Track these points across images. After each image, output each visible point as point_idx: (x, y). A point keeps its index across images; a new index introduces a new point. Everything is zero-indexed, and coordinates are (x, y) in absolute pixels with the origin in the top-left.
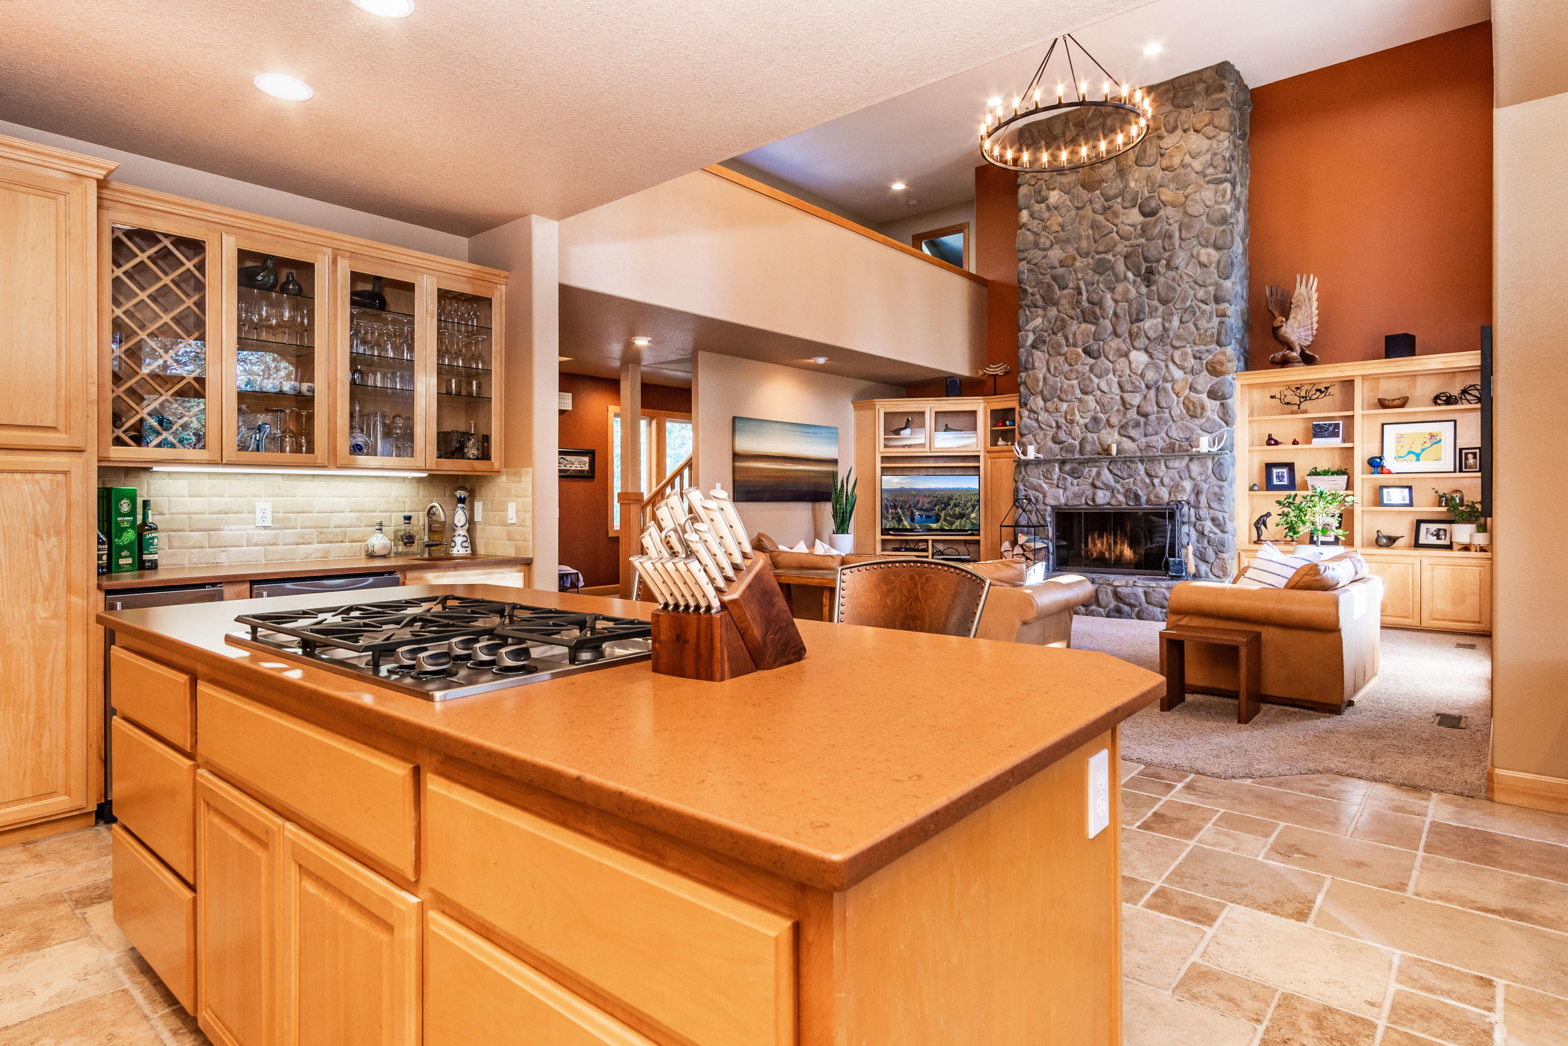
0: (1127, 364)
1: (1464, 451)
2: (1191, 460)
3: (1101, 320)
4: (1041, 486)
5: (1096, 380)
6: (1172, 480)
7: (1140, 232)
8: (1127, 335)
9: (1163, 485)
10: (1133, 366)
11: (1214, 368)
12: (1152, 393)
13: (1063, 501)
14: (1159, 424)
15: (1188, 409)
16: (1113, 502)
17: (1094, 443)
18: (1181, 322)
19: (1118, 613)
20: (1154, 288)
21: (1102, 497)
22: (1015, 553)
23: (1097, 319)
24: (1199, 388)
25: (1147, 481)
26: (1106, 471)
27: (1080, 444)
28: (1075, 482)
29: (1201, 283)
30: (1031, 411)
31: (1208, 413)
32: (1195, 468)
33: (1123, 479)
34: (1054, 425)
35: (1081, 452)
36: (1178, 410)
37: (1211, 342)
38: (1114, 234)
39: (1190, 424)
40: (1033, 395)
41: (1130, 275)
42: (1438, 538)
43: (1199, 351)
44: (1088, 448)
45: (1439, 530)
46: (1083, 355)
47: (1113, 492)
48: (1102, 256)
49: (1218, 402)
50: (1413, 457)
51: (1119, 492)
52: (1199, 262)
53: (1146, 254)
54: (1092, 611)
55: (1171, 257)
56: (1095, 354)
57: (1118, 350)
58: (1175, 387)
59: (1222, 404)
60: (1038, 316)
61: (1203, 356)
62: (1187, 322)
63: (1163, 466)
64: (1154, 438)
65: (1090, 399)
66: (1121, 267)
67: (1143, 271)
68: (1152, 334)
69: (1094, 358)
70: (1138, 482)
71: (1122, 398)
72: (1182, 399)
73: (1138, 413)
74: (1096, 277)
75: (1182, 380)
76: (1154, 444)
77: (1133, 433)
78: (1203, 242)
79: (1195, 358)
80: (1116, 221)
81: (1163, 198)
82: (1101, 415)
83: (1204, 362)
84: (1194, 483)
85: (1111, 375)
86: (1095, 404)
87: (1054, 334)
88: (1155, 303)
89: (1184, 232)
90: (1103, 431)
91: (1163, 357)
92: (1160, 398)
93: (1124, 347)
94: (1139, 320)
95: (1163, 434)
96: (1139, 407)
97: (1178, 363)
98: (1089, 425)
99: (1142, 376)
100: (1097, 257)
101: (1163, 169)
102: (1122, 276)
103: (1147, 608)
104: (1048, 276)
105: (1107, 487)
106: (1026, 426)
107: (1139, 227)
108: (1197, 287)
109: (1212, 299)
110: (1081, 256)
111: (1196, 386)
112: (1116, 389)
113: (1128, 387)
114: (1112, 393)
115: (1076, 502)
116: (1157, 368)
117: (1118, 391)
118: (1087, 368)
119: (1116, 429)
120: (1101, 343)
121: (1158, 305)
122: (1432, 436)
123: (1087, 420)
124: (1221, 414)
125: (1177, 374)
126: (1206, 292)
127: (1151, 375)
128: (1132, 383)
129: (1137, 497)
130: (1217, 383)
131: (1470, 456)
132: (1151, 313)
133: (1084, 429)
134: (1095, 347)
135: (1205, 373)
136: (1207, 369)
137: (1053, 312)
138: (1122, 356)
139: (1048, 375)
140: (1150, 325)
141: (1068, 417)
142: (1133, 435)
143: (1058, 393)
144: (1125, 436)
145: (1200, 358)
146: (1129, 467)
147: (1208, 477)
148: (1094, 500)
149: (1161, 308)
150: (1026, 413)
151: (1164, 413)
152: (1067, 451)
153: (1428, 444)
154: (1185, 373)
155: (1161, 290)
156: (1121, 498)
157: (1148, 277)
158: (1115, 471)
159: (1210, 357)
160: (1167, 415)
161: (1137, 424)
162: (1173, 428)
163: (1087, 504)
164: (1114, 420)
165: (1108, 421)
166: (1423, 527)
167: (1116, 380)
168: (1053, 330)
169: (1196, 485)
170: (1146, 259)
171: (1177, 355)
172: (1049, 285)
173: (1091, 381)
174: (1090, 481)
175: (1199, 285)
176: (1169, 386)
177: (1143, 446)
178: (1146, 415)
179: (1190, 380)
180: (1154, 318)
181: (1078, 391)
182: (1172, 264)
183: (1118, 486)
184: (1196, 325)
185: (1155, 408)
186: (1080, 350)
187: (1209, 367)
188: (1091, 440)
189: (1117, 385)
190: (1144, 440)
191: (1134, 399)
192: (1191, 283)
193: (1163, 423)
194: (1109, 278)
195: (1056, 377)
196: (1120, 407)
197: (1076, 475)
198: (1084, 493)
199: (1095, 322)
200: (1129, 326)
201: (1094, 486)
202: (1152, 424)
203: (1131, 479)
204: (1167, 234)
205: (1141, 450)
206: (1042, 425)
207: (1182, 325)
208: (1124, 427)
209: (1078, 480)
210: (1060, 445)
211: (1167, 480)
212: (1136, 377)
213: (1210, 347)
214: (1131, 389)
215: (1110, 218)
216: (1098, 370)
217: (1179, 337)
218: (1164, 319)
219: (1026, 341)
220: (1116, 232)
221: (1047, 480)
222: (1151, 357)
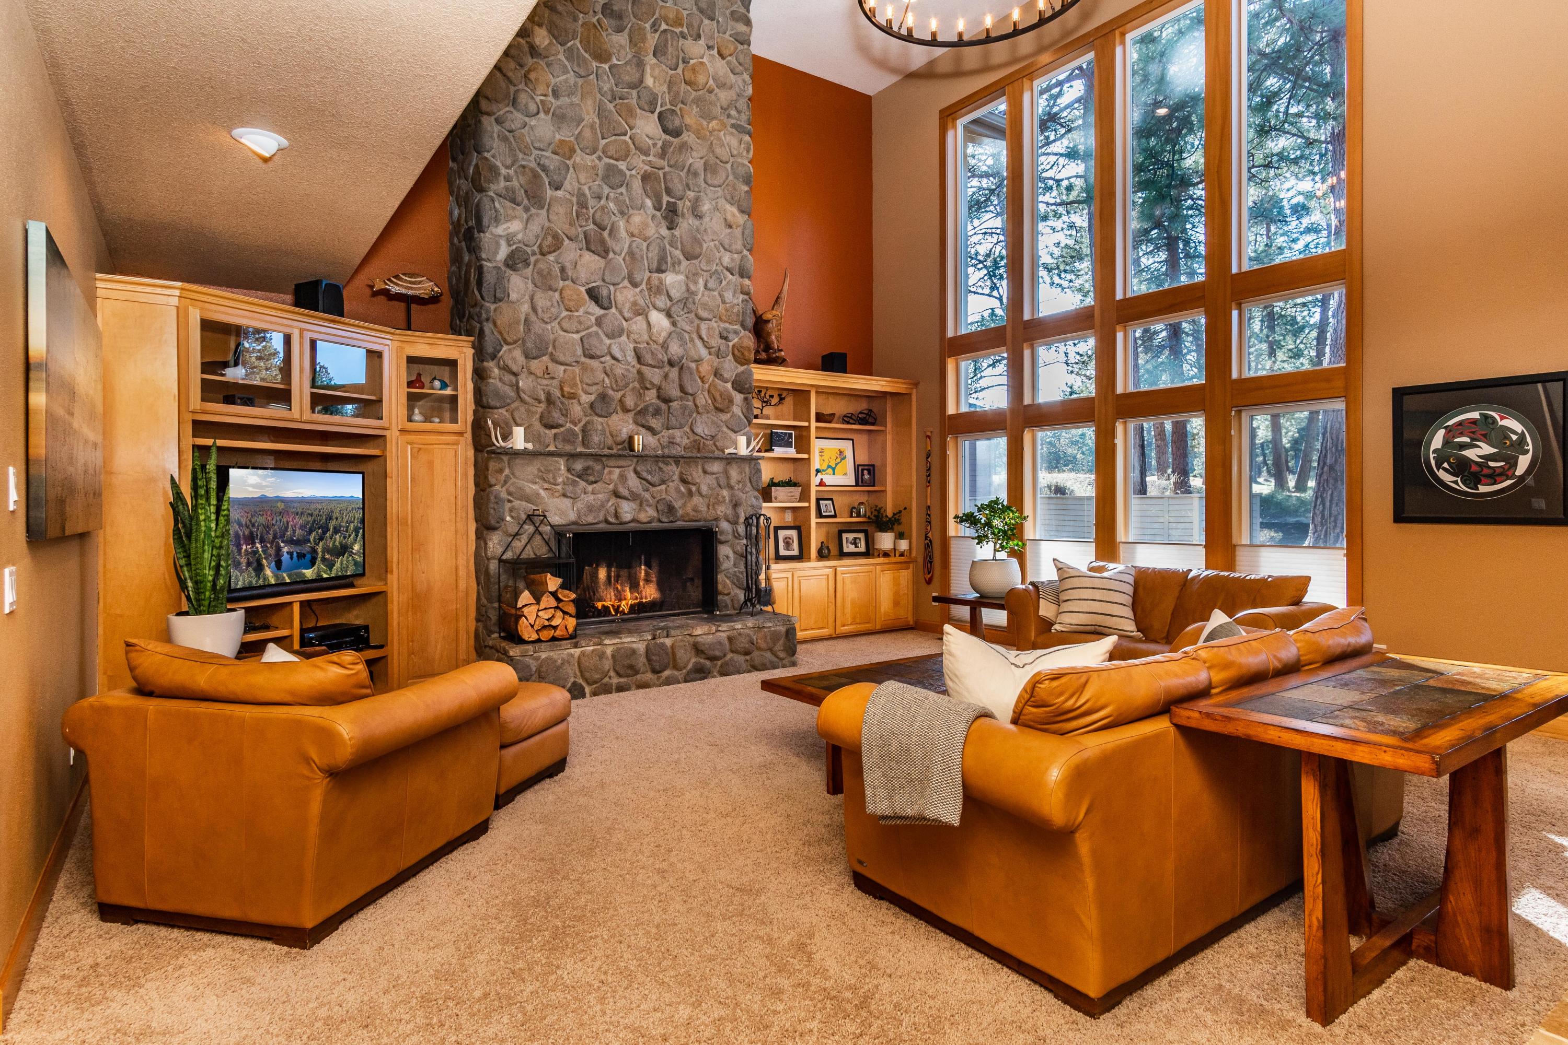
0: (645, 326)
1: (860, 468)
2: (729, 464)
3: (611, 255)
4: (538, 494)
5: (608, 342)
6: (710, 488)
7: (660, 151)
8: (644, 286)
9: (701, 494)
10: (654, 330)
11: (743, 354)
12: (675, 370)
13: (573, 517)
14: (683, 414)
15: (714, 399)
16: (643, 517)
17: (603, 432)
18: (706, 286)
19: (700, 673)
20: (677, 232)
21: (628, 511)
22: (542, 606)
23: (607, 251)
24: (726, 376)
25: (683, 489)
26: (634, 475)
27: (584, 430)
28: (590, 488)
29: (727, 246)
30: (506, 369)
31: (735, 408)
32: (734, 474)
33: (654, 485)
34: (543, 397)
35: (586, 440)
36: (703, 399)
37: (735, 323)
38: (627, 138)
39: (715, 419)
40: (508, 344)
41: (648, 203)
43: (726, 330)
44: (596, 439)
45: (855, 538)
46: (587, 297)
47: (641, 505)
48: (612, 162)
49: (742, 396)
50: (830, 471)
51: (650, 506)
52: (725, 220)
53: (670, 185)
54: (667, 678)
55: (697, 199)
56: (606, 304)
57: (635, 304)
58: (701, 369)
59: (746, 399)
60: (515, 217)
61: (731, 336)
62: (713, 290)
63: (700, 470)
64: (677, 433)
65: (595, 363)
66: (637, 184)
67: (664, 206)
68: (674, 293)
69: (605, 309)
70: (672, 491)
71: (639, 372)
72: (707, 386)
73: (659, 397)
74: (606, 190)
75: (708, 362)
76: (678, 440)
77: (654, 423)
78: (729, 197)
79: (722, 337)
80: (631, 122)
81: (688, 121)
82: (611, 393)
83: (731, 344)
84: (732, 492)
85: (624, 338)
86: (603, 375)
87: (543, 254)
88: (678, 253)
89: (709, 175)
90: (614, 417)
91: (688, 328)
92: (684, 380)
93: (642, 303)
94: (660, 270)
95: (687, 429)
96: (659, 388)
97: (706, 339)
98: (596, 406)
99: (665, 346)
100: (607, 161)
101: (686, 82)
102: (639, 203)
103: (732, 659)
104: (532, 158)
105: (633, 497)
106: (497, 394)
107: (660, 144)
108: (722, 249)
109: (737, 270)
110: (582, 149)
111: (722, 373)
112: (631, 358)
113: (648, 358)
114: (628, 363)
115: (590, 519)
116: (681, 338)
117: (634, 362)
118: (593, 319)
119: (631, 415)
120: (612, 288)
121: (682, 257)
122: (842, 451)
123: (593, 397)
124: (745, 411)
125: (703, 352)
126: (732, 259)
127: (675, 349)
128: (653, 354)
129: (671, 509)
130: (743, 372)
131: (866, 472)
132: (673, 265)
133: (590, 411)
134: (604, 292)
135: (730, 357)
136: (733, 354)
137: (540, 219)
138: (639, 314)
139: (533, 317)
140: (673, 280)
141: (566, 389)
142: (654, 426)
143: (550, 349)
144: (643, 426)
145: (726, 339)
146: (660, 469)
147: (744, 486)
148: (616, 515)
149: (685, 263)
150: (496, 371)
151: (688, 400)
152: (566, 441)
153: (839, 460)
154: (710, 354)
155: (684, 237)
156: (651, 512)
157: (671, 215)
158: (645, 474)
159: (736, 340)
160: (690, 403)
161: (657, 412)
162: (699, 423)
163: (607, 522)
164: (630, 402)
165: (621, 401)
166: (844, 537)
167: (632, 346)
168: (540, 247)
169: (734, 496)
170: (669, 192)
171: (704, 326)
172: (536, 176)
173: (601, 341)
174: (611, 487)
175: (725, 249)
176: (693, 365)
177: (665, 441)
178: (667, 401)
179: (715, 364)
180: (677, 273)
181: (580, 352)
182: (698, 212)
183: (647, 496)
184: (721, 296)
185: (679, 394)
186: (582, 290)
187: (736, 352)
188: (600, 427)
189: (633, 354)
190: (665, 433)
191: (654, 375)
192: (717, 242)
193: (687, 413)
194: (621, 198)
195: (546, 323)
196: (637, 385)
197: (591, 478)
198: (602, 506)
199: (603, 254)
200: (647, 274)
201: (617, 495)
202: (675, 414)
203: (663, 487)
204: (692, 169)
205: (663, 448)
206: (523, 395)
207: (706, 293)
208: (642, 412)
209: (594, 485)
210: (554, 431)
211: (704, 489)
212: (656, 346)
213: (735, 327)
214: (650, 362)
215: (623, 114)
216: (608, 325)
217: (705, 306)
218: (687, 277)
219: (496, 253)
220: (630, 138)
221: (546, 485)
222: (674, 324)
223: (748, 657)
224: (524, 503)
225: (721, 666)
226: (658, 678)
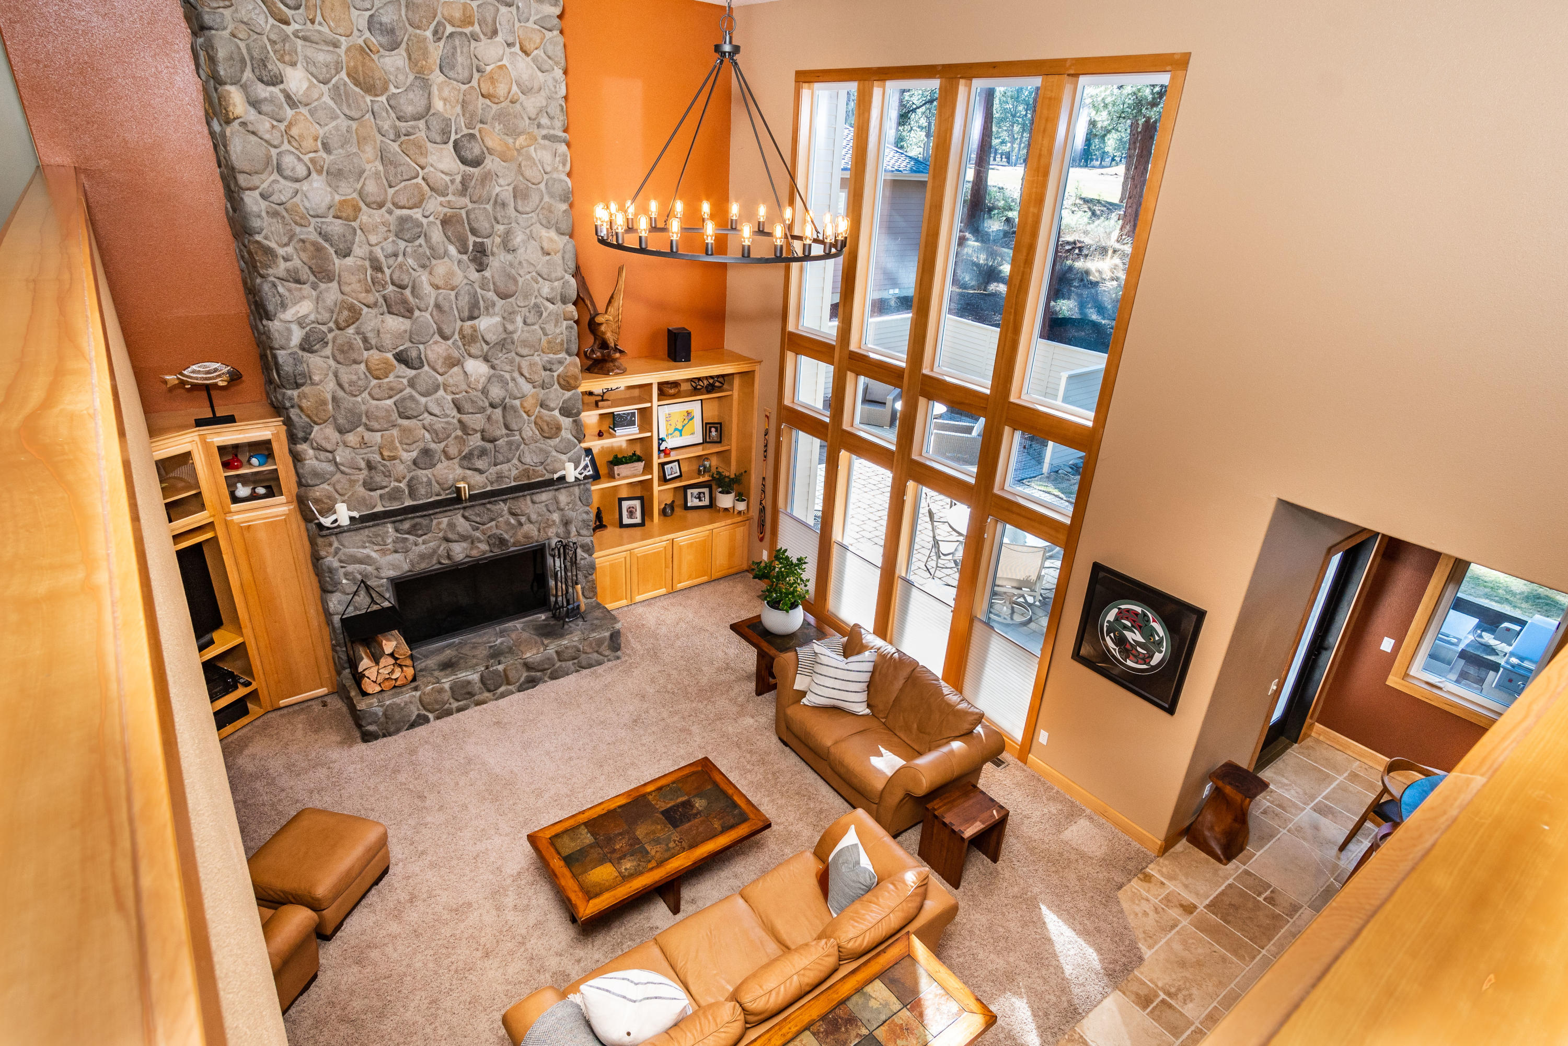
0: (462, 377)
1: (708, 427)
2: (557, 489)
3: (417, 313)
4: (369, 556)
5: (423, 400)
6: (539, 514)
7: (460, 187)
8: (456, 336)
9: (531, 522)
10: (472, 378)
11: (568, 382)
12: (499, 411)
13: (406, 567)
14: (510, 449)
15: (541, 430)
16: (475, 553)
17: (429, 482)
18: (525, 323)
19: (532, 683)
20: (487, 274)
21: (460, 551)
23: (410, 311)
24: (552, 405)
25: (513, 521)
26: (462, 520)
27: (409, 485)
28: (420, 540)
29: (545, 276)
30: (320, 448)
31: (563, 433)
32: (563, 497)
33: (483, 524)
34: (363, 465)
35: (412, 493)
36: (529, 431)
37: (559, 352)
38: (419, 180)
39: (544, 446)
40: (318, 424)
41: (452, 250)
42: (700, 500)
43: (550, 362)
44: (423, 490)
45: (700, 493)
46: (395, 362)
47: (472, 543)
48: (405, 212)
49: (571, 419)
50: (677, 433)
51: (480, 541)
52: (542, 248)
53: (475, 225)
54: (502, 693)
55: (508, 233)
56: (416, 363)
57: (448, 356)
58: (525, 404)
59: (575, 421)
60: (303, 298)
61: (554, 367)
62: (533, 324)
63: (529, 500)
64: (505, 467)
65: (413, 423)
66: (437, 235)
67: (471, 248)
68: (491, 337)
69: (416, 369)
70: (502, 525)
71: (460, 421)
72: (533, 418)
73: (483, 439)
74: (402, 244)
75: (532, 396)
76: (507, 473)
77: (480, 464)
78: (544, 222)
79: (545, 369)
80: (422, 161)
81: (490, 143)
82: (433, 446)
83: (555, 374)
84: (561, 513)
85: (441, 392)
86: (423, 431)
87: (340, 329)
88: (491, 295)
89: (519, 202)
90: (439, 466)
91: (508, 368)
92: (509, 418)
93: (456, 354)
94: (472, 318)
95: (515, 461)
96: (483, 431)
97: (528, 376)
98: (419, 461)
99: (485, 392)
100: (399, 212)
101: (483, 95)
102: (442, 251)
103: (560, 667)
104: (311, 229)
105: (464, 538)
106: (315, 472)
107: (458, 178)
108: (540, 279)
109: (559, 298)
110: (368, 205)
111: (548, 403)
112: (450, 410)
113: (467, 407)
114: (447, 416)
115: (423, 565)
116: (501, 379)
117: (453, 413)
118: (405, 381)
119: (456, 461)
120: (421, 347)
121: (495, 298)
122: (688, 413)
123: (414, 454)
124: (574, 432)
125: (526, 388)
126: (552, 289)
127: (496, 392)
128: (473, 402)
129: (502, 542)
130: (570, 399)
131: (713, 430)
132: (487, 309)
133: (414, 467)
134: (414, 354)
135: (556, 386)
136: (559, 383)
137: (332, 293)
138: (454, 366)
139: (341, 393)
140: (487, 324)
141: (386, 453)
142: (481, 467)
143: (364, 419)
144: (470, 469)
145: (550, 370)
146: (488, 509)
147: (575, 504)
148: (449, 557)
149: (500, 303)
150: (311, 452)
151: (514, 435)
152: (393, 499)
153: (686, 422)
154: (534, 388)
155: (496, 277)
156: (484, 547)
157: (480, 256)
158: (473, 517)
159: (561, 369)
160: (518, 437)
161: (483, 453)
162: (527, 454)
163: (440, 563)
164: (453, 451)
165: (444, 451)
166: (689, 491)
167: (449, 398)
168: (336, 322)
169: (563, 515)
170: (474, 232)
171: (525, 364)
172: (318, 249)
173: (417, 402)
174: (441, 535)
175: (544, 279)
176: (517, 403)
177: (493, 477)
178: (493, 441)
179: (540, 396)
180: (492, 316)
181: (395, 415)
182: (510, 246)
183: (477, 534)
184: (542, 329)
185: (504, 431)
186: (390, 356)
187: (562, 381)
188: (425, 479)
189: (452, 405)
190: (493, 470)
191: (476, 421)
192: (534, 274)
193: (513, 447)
194: (421, 250)
195: (356, 396)
196: (459, 433)
197: (420, 532)
198: (435, 552)
199: (408, 314)
200: (459, 323)
201: (447, 540)
202: (501, 451)
203: (493, 523)
204: (499, 201)
205: (492, 483)
206: (342, 468)
207: (526, 328)
208: (468, 457)
209: (424, 537)
210: (379, 492)
211: (534, 517)
212: (475, 393)
213: (560, 356)
214: (470, 411)
215: (411, 153)
216: (422, 386)
217: (525, 343)
218: (504, 318)
219: (289, 339)
220: (423, 179)
221: (376, 548)
222: (493, 367)
223: (576, 661)
224: (357, 566)
225: (551, 673)
226: (494, 695)
